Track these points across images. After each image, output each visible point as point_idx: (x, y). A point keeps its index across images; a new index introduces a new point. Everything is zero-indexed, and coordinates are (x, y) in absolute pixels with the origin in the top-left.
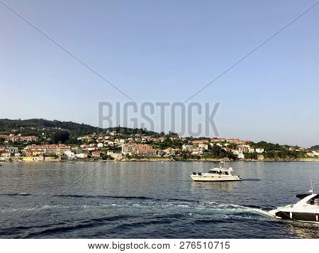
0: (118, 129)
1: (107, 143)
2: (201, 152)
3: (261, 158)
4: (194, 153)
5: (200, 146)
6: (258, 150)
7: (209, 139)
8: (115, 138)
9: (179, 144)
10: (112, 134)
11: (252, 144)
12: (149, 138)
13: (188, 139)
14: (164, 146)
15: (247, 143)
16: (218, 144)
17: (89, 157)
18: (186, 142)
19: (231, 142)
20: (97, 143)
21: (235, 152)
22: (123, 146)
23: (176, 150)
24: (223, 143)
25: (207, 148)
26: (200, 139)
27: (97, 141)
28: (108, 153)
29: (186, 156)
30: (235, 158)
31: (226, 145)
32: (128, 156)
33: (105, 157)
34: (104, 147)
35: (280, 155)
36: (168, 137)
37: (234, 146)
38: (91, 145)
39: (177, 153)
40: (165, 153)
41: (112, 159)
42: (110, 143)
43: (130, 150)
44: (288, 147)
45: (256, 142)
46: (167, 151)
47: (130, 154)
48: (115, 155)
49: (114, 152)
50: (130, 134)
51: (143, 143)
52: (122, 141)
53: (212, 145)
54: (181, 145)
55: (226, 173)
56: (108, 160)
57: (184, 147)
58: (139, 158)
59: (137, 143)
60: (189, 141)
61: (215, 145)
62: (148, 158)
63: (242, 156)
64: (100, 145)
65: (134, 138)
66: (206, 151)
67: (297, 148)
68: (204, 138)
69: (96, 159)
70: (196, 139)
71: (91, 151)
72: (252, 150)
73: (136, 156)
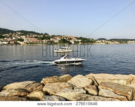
0: (22, 31)
1: (17, 37)
2: (58, 41)
3: (80, 43)
4: (55, 42)
5: (57, 39)
6: (79, 40)
7: (61, 36)
8: (21, 35)
9: (49, 38)
10: (19, 33)
11: (77, 38)
12: (36, 36)
13: (53, 36)
14: (43, 39)
15: (75, 38)
16: (64, 38)
17: (9, 43)
18: (52, 37)
19: (70, 37)
20: (12, 37)
21: (71, 41)
22: (24, 39)
23: (48, 40)
24: (66, 38)
25: (60, 40)
26: (58, 36)
27: (12, 36)
28: (18, 42)
29: (52, 43)
30: (71, 43)
31: (67, 38)
32: (27, 43)
33: (17, 44)
34: (16, 39)
35: (87, 42)
36: (44, 35)
37: (70, 39)
38: (9, 38)
39: (48, 42)
40: (43, 42)
41: (20, 44)
42: (18, 37)
43: (28, 40)
44: (90, 39)
45: (79, 37)
46: (44, 41)
47: (28, 42)
48: (21, 43)
49: (21, 41)
50: (27, 34)
51: (34, 38)
52: (24, 36)
53: (62, 38)
54: (50, 38)
55: (68, 49)
56: (18, 45)
57: (51, 39)
58: (32, 44)
59: (31, 37)
60: (53, 37)
61: (63, 38)
62: (36, 44)
63: (73, 43)
64: (14, 38)
65: (29, 35)
66: (60, 41)
67: (93, 39)
68: (59, 36)
69: (12, 44)
70: (56, 36)
71: (10, 41)
72: (77, 40)
73: (31, 43)
